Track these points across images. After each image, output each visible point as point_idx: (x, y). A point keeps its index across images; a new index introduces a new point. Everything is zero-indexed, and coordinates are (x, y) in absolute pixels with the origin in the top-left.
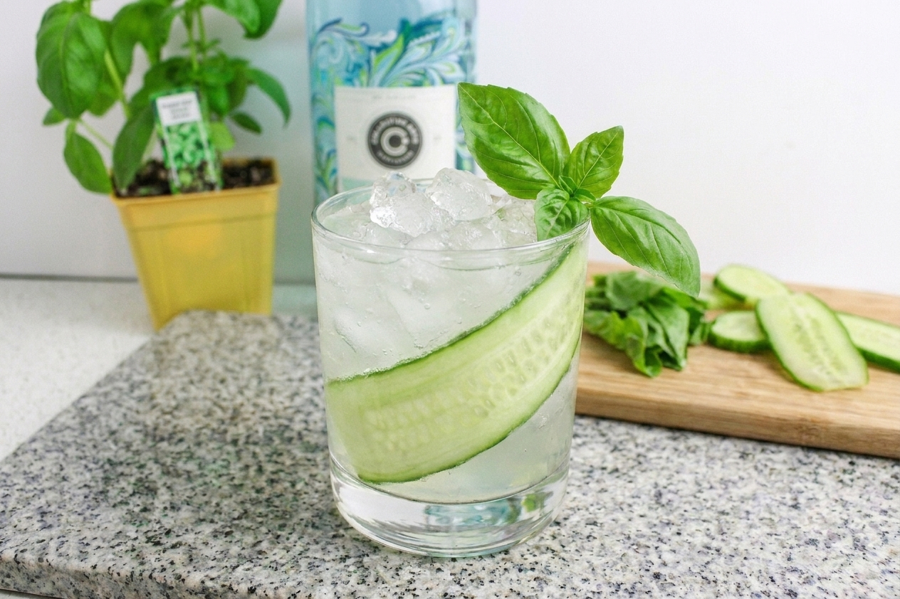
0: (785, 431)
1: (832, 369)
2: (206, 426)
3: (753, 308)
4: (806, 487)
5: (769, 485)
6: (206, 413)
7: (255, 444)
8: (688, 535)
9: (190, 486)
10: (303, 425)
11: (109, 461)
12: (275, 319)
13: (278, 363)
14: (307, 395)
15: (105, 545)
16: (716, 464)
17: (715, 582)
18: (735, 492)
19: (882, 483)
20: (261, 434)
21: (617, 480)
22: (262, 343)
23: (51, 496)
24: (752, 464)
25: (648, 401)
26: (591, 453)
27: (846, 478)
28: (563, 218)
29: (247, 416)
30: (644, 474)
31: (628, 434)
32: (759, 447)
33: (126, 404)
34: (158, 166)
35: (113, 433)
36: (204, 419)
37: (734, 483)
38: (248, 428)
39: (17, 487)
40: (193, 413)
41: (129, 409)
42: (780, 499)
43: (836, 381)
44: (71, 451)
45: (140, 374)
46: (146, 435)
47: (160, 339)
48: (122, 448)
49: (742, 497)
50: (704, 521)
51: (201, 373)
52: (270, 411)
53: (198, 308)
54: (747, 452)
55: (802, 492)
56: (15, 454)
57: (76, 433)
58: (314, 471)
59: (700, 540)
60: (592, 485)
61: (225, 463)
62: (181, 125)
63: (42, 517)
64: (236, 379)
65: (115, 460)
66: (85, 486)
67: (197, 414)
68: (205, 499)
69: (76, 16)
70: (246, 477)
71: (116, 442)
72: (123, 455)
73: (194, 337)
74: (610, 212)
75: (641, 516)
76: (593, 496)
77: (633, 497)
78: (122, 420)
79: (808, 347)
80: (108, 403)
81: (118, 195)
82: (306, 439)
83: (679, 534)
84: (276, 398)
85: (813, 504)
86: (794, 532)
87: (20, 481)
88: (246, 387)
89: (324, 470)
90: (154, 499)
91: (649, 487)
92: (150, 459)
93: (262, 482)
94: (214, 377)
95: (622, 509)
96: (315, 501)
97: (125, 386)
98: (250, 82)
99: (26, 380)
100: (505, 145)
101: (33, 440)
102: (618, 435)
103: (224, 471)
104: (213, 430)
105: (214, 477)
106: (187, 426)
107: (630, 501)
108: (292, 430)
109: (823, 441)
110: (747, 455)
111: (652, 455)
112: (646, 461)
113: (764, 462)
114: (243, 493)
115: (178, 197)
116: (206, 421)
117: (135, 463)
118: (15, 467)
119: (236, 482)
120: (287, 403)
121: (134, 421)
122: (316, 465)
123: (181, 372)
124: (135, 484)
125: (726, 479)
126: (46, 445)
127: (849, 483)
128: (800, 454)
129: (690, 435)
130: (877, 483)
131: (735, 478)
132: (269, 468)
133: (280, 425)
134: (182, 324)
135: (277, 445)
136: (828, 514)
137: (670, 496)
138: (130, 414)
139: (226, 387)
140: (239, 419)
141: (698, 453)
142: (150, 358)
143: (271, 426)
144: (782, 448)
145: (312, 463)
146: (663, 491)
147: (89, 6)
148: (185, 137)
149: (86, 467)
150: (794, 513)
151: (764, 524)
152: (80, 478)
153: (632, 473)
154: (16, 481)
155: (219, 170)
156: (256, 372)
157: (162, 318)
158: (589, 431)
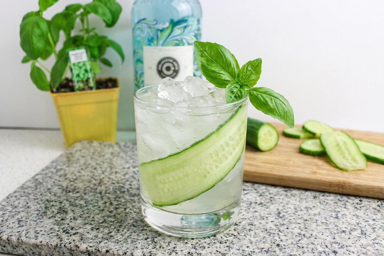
0: (332, 187)
1: (352, 162)
2: (89, 187)
3: (319, 138)
4: (341, 210)
5: (326, 209)
6: (88, 181)
7: (109, 193)
8: (292, 229)
9: (81, 210)
10: (129, 186)
11: (47, 200)
12: (117, 144)
13: (119, 162)
14: (131, 174)
15: (46, 233)
16: (303, 201)
17: (303, 247)
18: (311, 212)
19: (373, 208)
20: (111, 190)
21: (262, 207)
22: (112, 154)
23: (22, 214)
24: (318, 201)
25: (274, 175)
26: (250, 197)
27: (358, 206)
28: (237, 95)
29: (106, 182)
30: (273, 205)
31: (266, 189)
32: (322, 194)
33: (54, 178)
34: (69, 81)
35: (49, 189)
36: (87, 184)
37: (311, 209)
38: (106, 187)
39: (9, 211)
40: (83, 181)
41: (56, 180)
42: (330, 215)
43: (353, 167)
44: (31, 197)
45: (60, 166)
46: (63, 190)
47: (69, 152)
48: (53, 195)
49: (314, 214)
50: (298, 224)
51: (86, 165)
52: (115, 180)
53: (85, 140)
54: (316, 196)
55: (340, 212)
56: (8, 198)
57: (33, 189)
58: (134, 204)
59: (297, 231)
60: (251, 209)
61: (96, 201)
62: (79, 63)
63: (19, 222)
64: (101, 168)
65: (49, 200)
66: (37, 210)
67: (84, 182)
68: (88, 215)
69: (37, 17)
70: (105, 207)
71: (50, 193)
72: (53, 198)
73: (83, 151)
74: (257, 93)
75: (272, 222)
76: (251, 214)
77: (268, 214)
78: (53, 184)
79: (342, 153)
80: (47, 177)
81: (52, 92)
82: (130, 192)
83: (288, 228)
84: (118, 175)
85: (344, 217)
86: (336, 228)
87: (10, 208)
88: (105, 171)
89: (138, 203)
90: (66, 215)
91: (275, 210)
92: (65, 199)
93: (112, 209)
94: (92, 167)
95: (264, 219)
96: (135, 216)
97: (54, 170)
98: (108, 46)
99: (12, 169)
100: (213, 66)
101: (16, 192)
102: (262, 190)
103: (96, 204)
104: (92, 188)
105: (92, 207)
106: (81, 187)
107: (267, 216)
108: (125, 188)
109: (349, 191)
110: (316, 197)
111: (276, 197)
112: (274, 200)
113: (323, 200)
114: (104, 213)
115: (78, 92)
116: (88, 184)
117: (58, 201)
118: (7, 202)
119: (101, 208)
120: (123, 177)
121: (57, 184)
122: (134, 202)
123: (78, 165)
124: (58, 209)
125: (307, 207)
126: (21, 194)
127: (360, 208)
128: (339, 197)
129: (292, 189)
130: (371, 208)
131: (311, 207)
132: (115, 203)
133: (120, 186)
134: (78, 146)
135: (119, 194)
136: (351, 221)
137: (284, 214)
138: (56, 181)
139: (97, 171)
140: (102, 184)
141: (296, 196)
142: (65, 159)
143: (116, 186)
144: (331, 195)
145: (133, 201)
146: (281, 212)
147: (42, 13)
148: (80, 68)
149: (38, 202)
150: (336, 220)
151: (324, 224)
152: (35, 207)
153: (268, 205)
154: (8, 208)
155: (94, 82)
156: (109, 165)
157: (69, 143)
158: (250, 188)
